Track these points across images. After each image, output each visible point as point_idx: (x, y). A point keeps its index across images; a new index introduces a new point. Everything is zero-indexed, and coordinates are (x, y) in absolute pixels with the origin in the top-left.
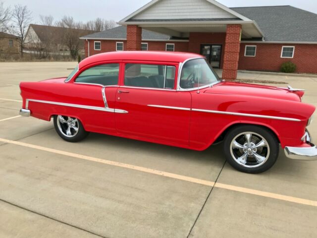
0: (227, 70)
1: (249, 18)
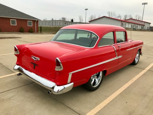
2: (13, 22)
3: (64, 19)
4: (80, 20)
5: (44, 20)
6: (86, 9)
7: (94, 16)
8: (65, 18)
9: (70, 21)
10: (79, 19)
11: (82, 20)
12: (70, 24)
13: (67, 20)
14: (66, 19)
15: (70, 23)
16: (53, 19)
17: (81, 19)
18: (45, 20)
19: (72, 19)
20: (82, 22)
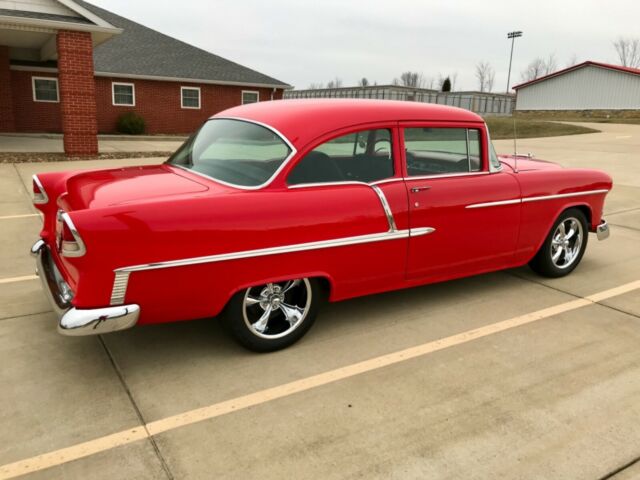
0: (77, 134)
1: (110, 23)
2: (190, 98)
3: (411, 79)
4: (482, 83)
5: (331, 84)
6: (513, 35)
7: (546, 63)
8: (415, 77)
9: (437, 86)
10: (477, 79)
11: (490, 83)
12: (434, 99)
13: (423, 84)
14: (418, 80)
15: (430, 96)
16: (365, 82)
17: (487, 79)
18: (335, 87)
19: (444, 78)
20: (492, 92)
